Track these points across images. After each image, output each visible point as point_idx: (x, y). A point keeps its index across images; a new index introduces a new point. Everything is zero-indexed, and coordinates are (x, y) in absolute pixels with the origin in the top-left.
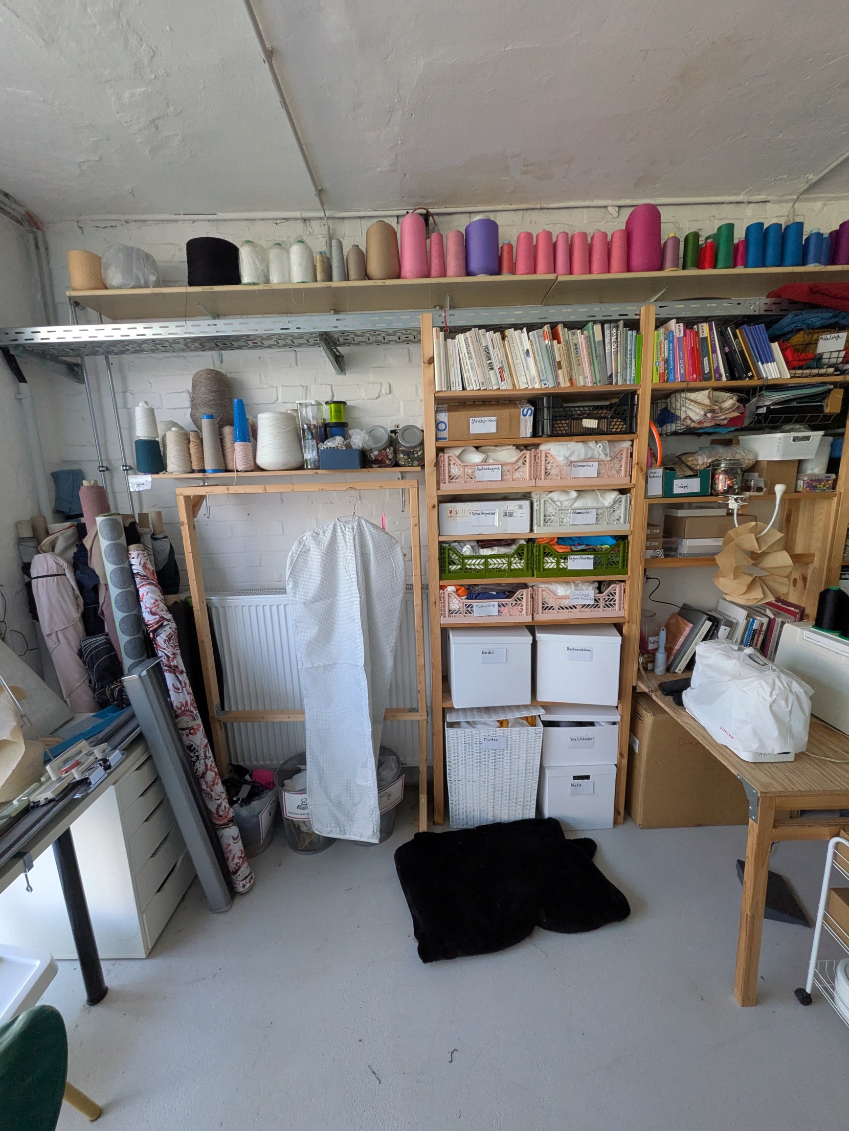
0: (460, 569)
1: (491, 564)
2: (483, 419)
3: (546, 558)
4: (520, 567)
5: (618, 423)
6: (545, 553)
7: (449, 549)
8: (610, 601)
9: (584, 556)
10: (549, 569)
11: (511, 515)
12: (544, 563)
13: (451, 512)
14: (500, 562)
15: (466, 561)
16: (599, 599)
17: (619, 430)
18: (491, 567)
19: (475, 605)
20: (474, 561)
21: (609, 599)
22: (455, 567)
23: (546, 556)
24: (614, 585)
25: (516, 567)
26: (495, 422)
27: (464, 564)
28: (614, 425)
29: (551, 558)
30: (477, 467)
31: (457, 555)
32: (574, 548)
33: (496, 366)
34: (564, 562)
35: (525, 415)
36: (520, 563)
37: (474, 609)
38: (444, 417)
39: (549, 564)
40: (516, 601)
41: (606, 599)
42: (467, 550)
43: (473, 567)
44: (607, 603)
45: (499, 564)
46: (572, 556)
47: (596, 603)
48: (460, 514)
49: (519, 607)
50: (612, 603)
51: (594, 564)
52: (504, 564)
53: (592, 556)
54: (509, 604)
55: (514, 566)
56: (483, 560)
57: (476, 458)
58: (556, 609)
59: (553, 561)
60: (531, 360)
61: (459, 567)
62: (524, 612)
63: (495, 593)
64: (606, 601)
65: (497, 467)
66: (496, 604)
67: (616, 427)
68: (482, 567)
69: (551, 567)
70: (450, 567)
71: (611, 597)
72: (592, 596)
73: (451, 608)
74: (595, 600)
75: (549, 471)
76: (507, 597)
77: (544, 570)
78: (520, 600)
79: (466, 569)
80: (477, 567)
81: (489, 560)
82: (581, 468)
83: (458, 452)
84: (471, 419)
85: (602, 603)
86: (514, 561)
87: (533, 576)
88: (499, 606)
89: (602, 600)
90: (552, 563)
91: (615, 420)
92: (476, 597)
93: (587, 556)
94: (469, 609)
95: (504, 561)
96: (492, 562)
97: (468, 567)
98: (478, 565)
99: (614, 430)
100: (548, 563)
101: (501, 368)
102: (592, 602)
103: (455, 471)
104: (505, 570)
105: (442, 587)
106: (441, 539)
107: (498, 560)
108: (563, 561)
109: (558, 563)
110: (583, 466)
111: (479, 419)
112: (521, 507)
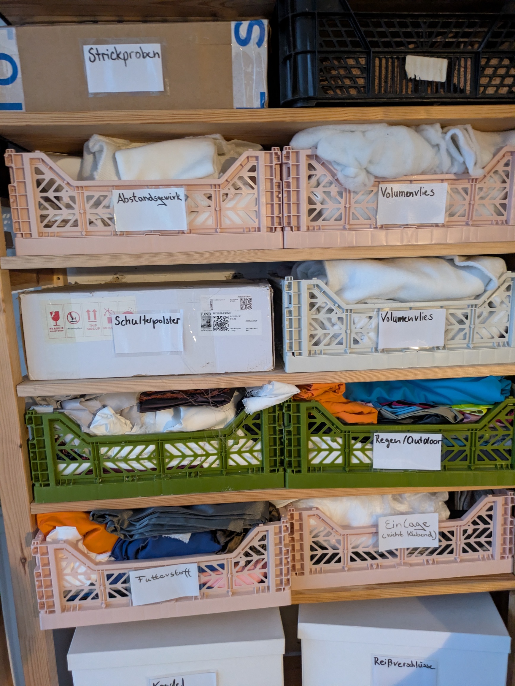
0: (90, 472)
1: (172, 457)
2: (122, 48)
3: (315, 439)
4: (254, 462)
6: (311, 425)
7: (51, 421)
8: (479, 536)
9: (416, 436)
10: (321, 468)
11: (222, 325)
12: (309, 451)
14: (199, 452)
15: (103, 450)
16: (452, 533)
17: (504, 90)
18: (174, 463)
19: (133, 575)
20: (127, 449)
21: (475, 531)
22: (73, 466)
23: (316, 431)
24: (490, 498)
25: (243, 463)
26: (158, 61)
27: (97, 458)
28: (491, 77)
29: (328, 439)
30: (116, 193)
31: (77, 435)
32: (387, 412)
34: (363, 450)
35: (244, 42)
36: (251, 451)
37: (133, 584)
39: (324, 454)
40: (247, 554)
41: (470, 532)
42: (105, 422)
43: (123, 466)
44: (472, 541)
45: (196, 456)
46: (383, 436)
47: (445, 543)
48: (83, 322)
49: (258, 573)
50: (482, 539)
51: (444, 456)
52: (208, 455)
53: (438, 437)
54: (229, 566)
55: (236, 460)
56: (152, 447)
58: (346, 559)
59: (335, 445)
61: (86, 466)
62: (272, 581)
63: (185, 538)
64: (469, 537)
65: (173, 191)
66: (193, 569)
67: (497, 81)
68: (150, 465)
69: (328, 461)
70: (62, 466)
71: (482, 526)
72: (435, 528)
73: (68, 587)
74: (443, 535)
75: (318, 207)
76: (224, 549)
77: (311, 469)
78: (258, 552)
79: (105, 471)
80: (136, 466)
81: (168, 447)
82: (403, 199)
84: (86, 48)
85: (458, 542)
86: (235, 448)
87: (285, 486)
88: (201, 570)
89: (459, 533)
90: (331, 450)
91: (494, 62)
92: (137, 552)
93: (425, 436)
94: (119, 585)
95: (208, 447)
96: (175, 452)
97: (109, 465)
98: (138, 459)
99: (491, 91)
100: (320, 450)
102: (435, 544)
104: (210, 472)
106: (26, 391)
107: (192, 445)
108: (359, 445)
109: (347, 451)
110: (409, 194)
111: (110, 48)
112: (247, 304)
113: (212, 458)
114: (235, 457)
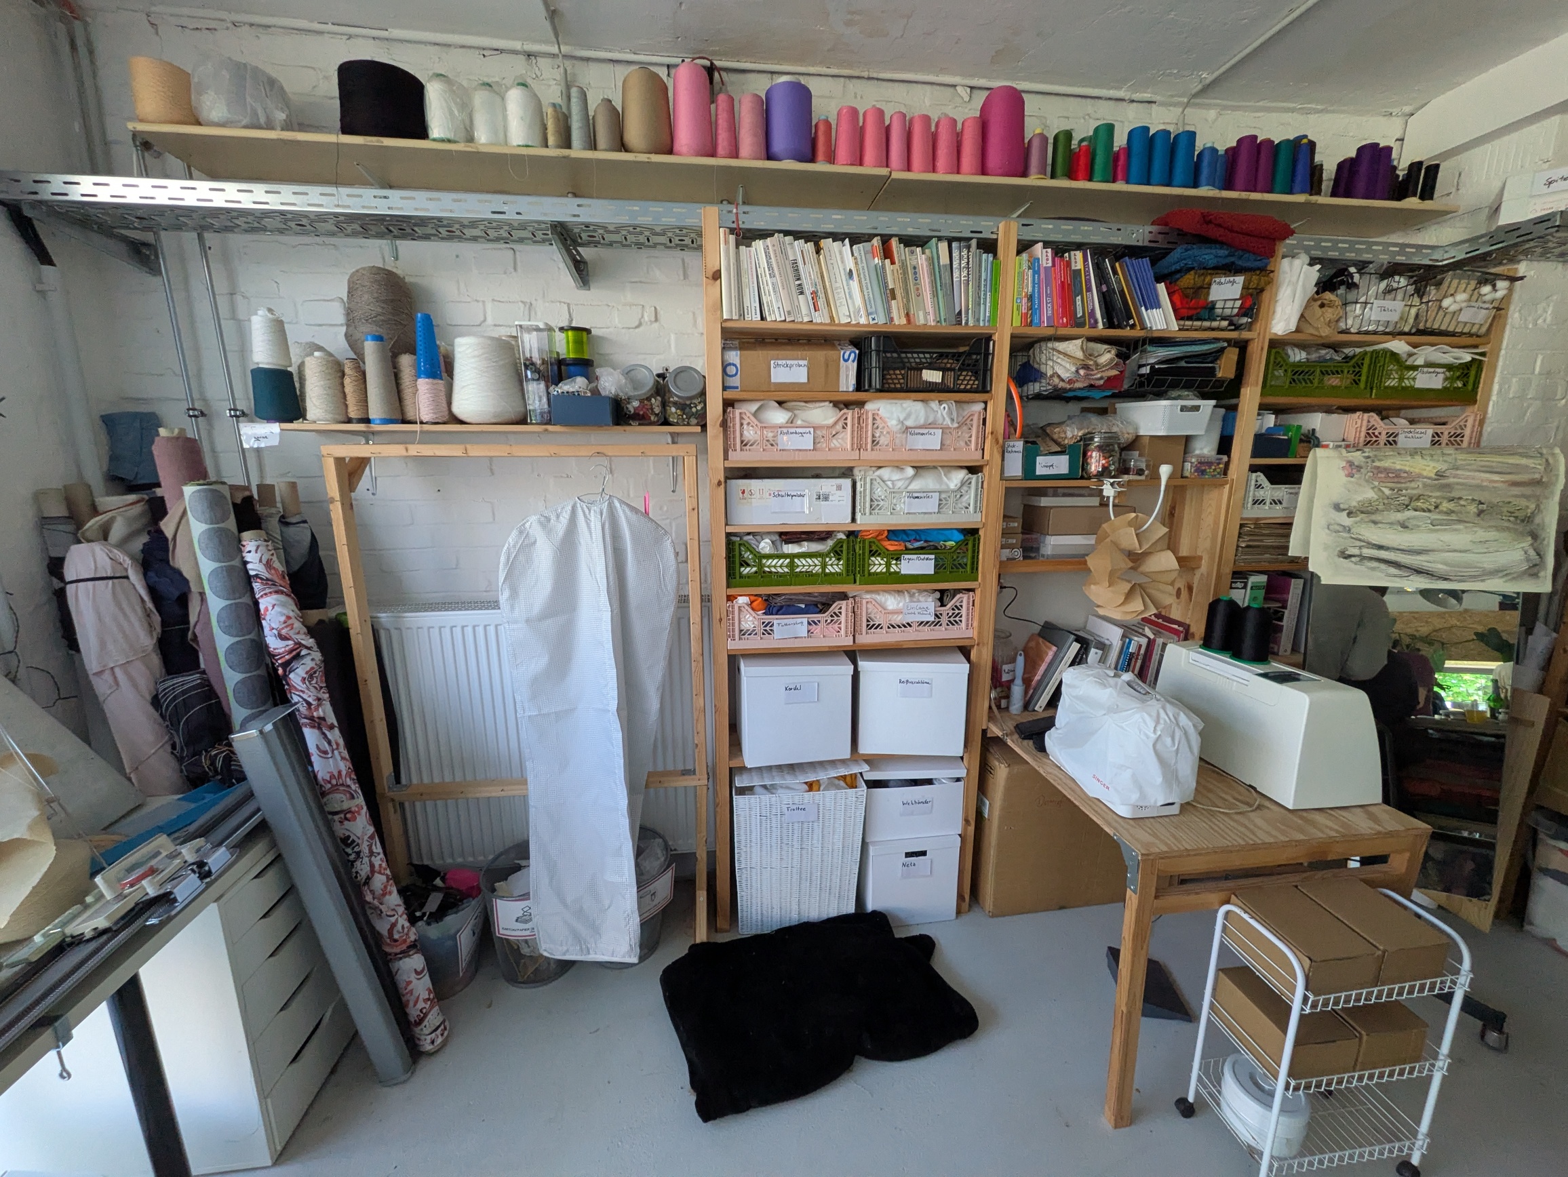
0: (756, 572)
1: (798, 566)
2: (789, 362)
3: (873, 559)
4: (838, 570)
5: (968, 378)
6: (871, 551)
7: (740, 545)
8: (955, 617)
9: (922, 556)
10: (876, 574)
11: (826, 498)
12: (869, 565)
13: (743, 492)
14: (811, 563)
15: (764, 561)
16: (941, 614)
17: (969, 387)
18: (798, 570)
19: (776, 622)
20: (776, 561)
21: (953, 614)
22: (748, 569)
23: (873, 555)
24: (961, 595)
25: (833, 571)
26: (806, 369)
27: (761, 566)
28: (963, 380)
29: (879, 559)
30: (779, 430)
31: (751, 552)
32: (909, 545)
33: (808, 289)
34: (896, 564)
35: (846, 361)
36: (837, 565)
37: (775, 628)
38: (734, 357)
39: (876, 567)
40: (832, 616)
41: (950, 614)
42: (765, 546)
43: (773, 570)
44: (952, 619)
45: (810, 566)
46: (906, 556)
47: (937, 620)
48: (757, 495)
49: (836, 626)
50: (957, 619)
51: (936, 566)
52: (816, 566)
53: (933, 556)
54: (823, 621)
55: (829, 569)
56: (788, 560)
57: (778, 416)
58: (885, 627)
59: (882, 562)
60: (855, 284)
61: (754, 569)
62: (843, 632)
63: (803, 606)
64: (950, 617)
65: (807, 430)
66: (805, 621)
67: (965, 382)
68: (786, 570)
69: (879, 570)
70: (742, 569)
71: (957, 611)
72: (932, 610)
73: (742, 628)
74: (936, 615)
75: (877, 439)
76: (821, 612)
77: (870, 574)
78: (837, 616)
79: (764, 572)
80: (780, 570)
81: (796, 560)
82: (919, 436)
83: (754, 407)
84: (772, 362)
85: (944, 620)
86: (830, 562)
87: (855, 582)
88: (809, 623)
89: (945, 614)
90: (880, 564)
91: (964, 373)
92: (778, 611)
93: (926, 556)
94: (768, 628)
95: (816, 562)
96: (800, 564)
97: (767, 569)
98: (781, 566)
99: (962, 387)
100: (875, 565)
101: (815, 294)
102: (932, 619)
103: (750, 434)
104: (817, 574)
105: (730, 598)
106: (730, 529)
107: (809, 560)
108: (894, 562)
109: (888, 565)
110: (923, 434)
111: (784, 362)
112: (839, 488)
113: (817, 568)
114: (830, 567)
